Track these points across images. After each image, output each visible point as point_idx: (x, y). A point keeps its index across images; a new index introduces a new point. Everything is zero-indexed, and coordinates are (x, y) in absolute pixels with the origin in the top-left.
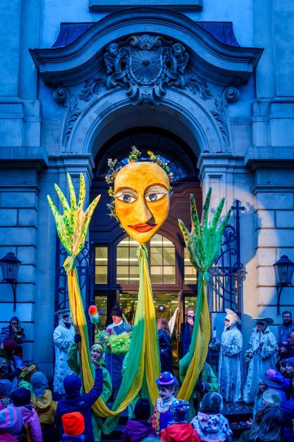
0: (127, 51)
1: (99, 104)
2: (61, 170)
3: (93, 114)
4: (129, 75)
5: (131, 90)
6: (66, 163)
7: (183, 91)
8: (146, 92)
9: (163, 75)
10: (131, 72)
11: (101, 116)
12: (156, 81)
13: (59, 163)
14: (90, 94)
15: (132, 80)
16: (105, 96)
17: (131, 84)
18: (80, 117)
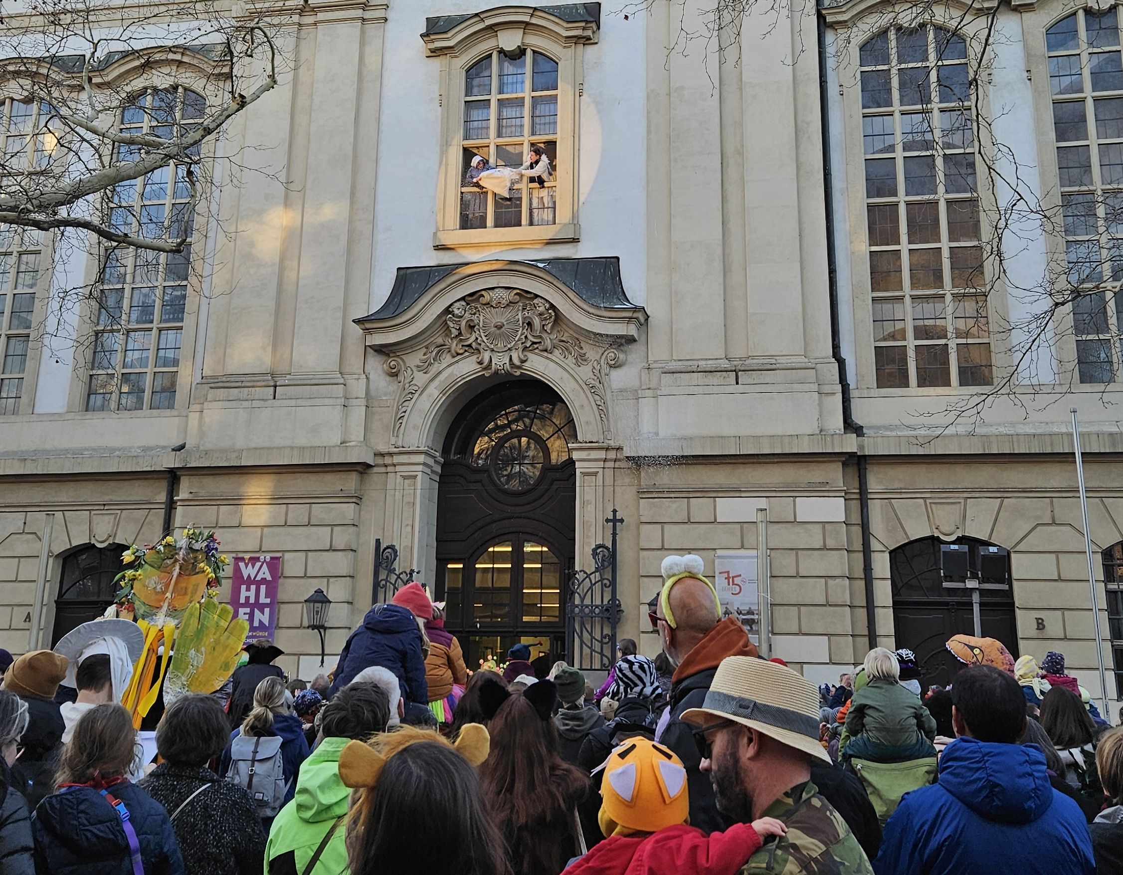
0: (476, 308)
1: (442, 377)
2: (390, 469)
3: (434, 391)
4: (480, 339)
5: (482, 360)
6: (397, 459)
7: (550, 356)
8: (500, 362)
9: (523, 337)
10: (482, 334)
11: (443, 392)
12: (514, 345)
13: (388, 460)
14: (430, 364)
15: (483, 344)
16: (449, 366)
17: (482, 351)
18: (416, 396)
